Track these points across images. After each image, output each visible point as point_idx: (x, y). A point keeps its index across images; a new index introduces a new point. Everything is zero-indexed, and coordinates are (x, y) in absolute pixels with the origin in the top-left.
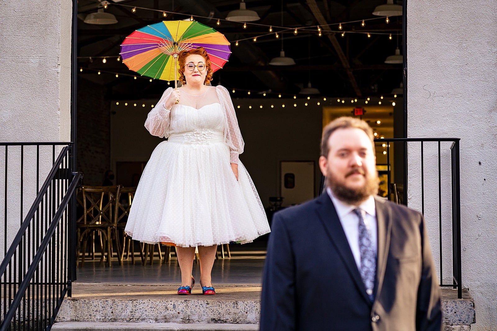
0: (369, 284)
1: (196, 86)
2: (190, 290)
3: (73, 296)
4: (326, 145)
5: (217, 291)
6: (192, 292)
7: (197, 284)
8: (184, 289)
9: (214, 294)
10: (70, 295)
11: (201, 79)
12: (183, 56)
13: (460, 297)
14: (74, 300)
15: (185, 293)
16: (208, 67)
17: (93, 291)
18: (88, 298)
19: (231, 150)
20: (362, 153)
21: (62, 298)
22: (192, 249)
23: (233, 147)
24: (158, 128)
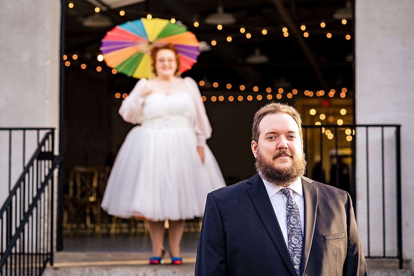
0: (296, 260)
1: (166, 78)
2: (159, 260)
3: (55, 265)
4: (256, 129)
5: (184, 261)
6: (163, 262)
7: (167, 254)
8: (155, 259)
9: (181, 264)
10: (52, 264)
11: (170, 72)
12: (155, 51)
13: (401, 267)
14: (56, 269)
15: (155, 262)
16: (178, 61)
17: (75, 260)
18: (68, 267)
19: (197, 134)
20: (290, 136)
21: (45, 266)
22: (163, 223)
23: (199, 131)
24: (131, 115)
